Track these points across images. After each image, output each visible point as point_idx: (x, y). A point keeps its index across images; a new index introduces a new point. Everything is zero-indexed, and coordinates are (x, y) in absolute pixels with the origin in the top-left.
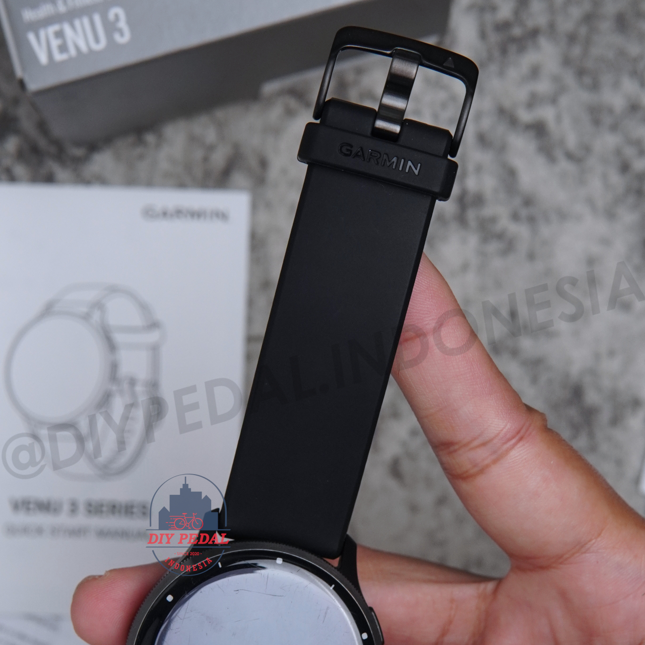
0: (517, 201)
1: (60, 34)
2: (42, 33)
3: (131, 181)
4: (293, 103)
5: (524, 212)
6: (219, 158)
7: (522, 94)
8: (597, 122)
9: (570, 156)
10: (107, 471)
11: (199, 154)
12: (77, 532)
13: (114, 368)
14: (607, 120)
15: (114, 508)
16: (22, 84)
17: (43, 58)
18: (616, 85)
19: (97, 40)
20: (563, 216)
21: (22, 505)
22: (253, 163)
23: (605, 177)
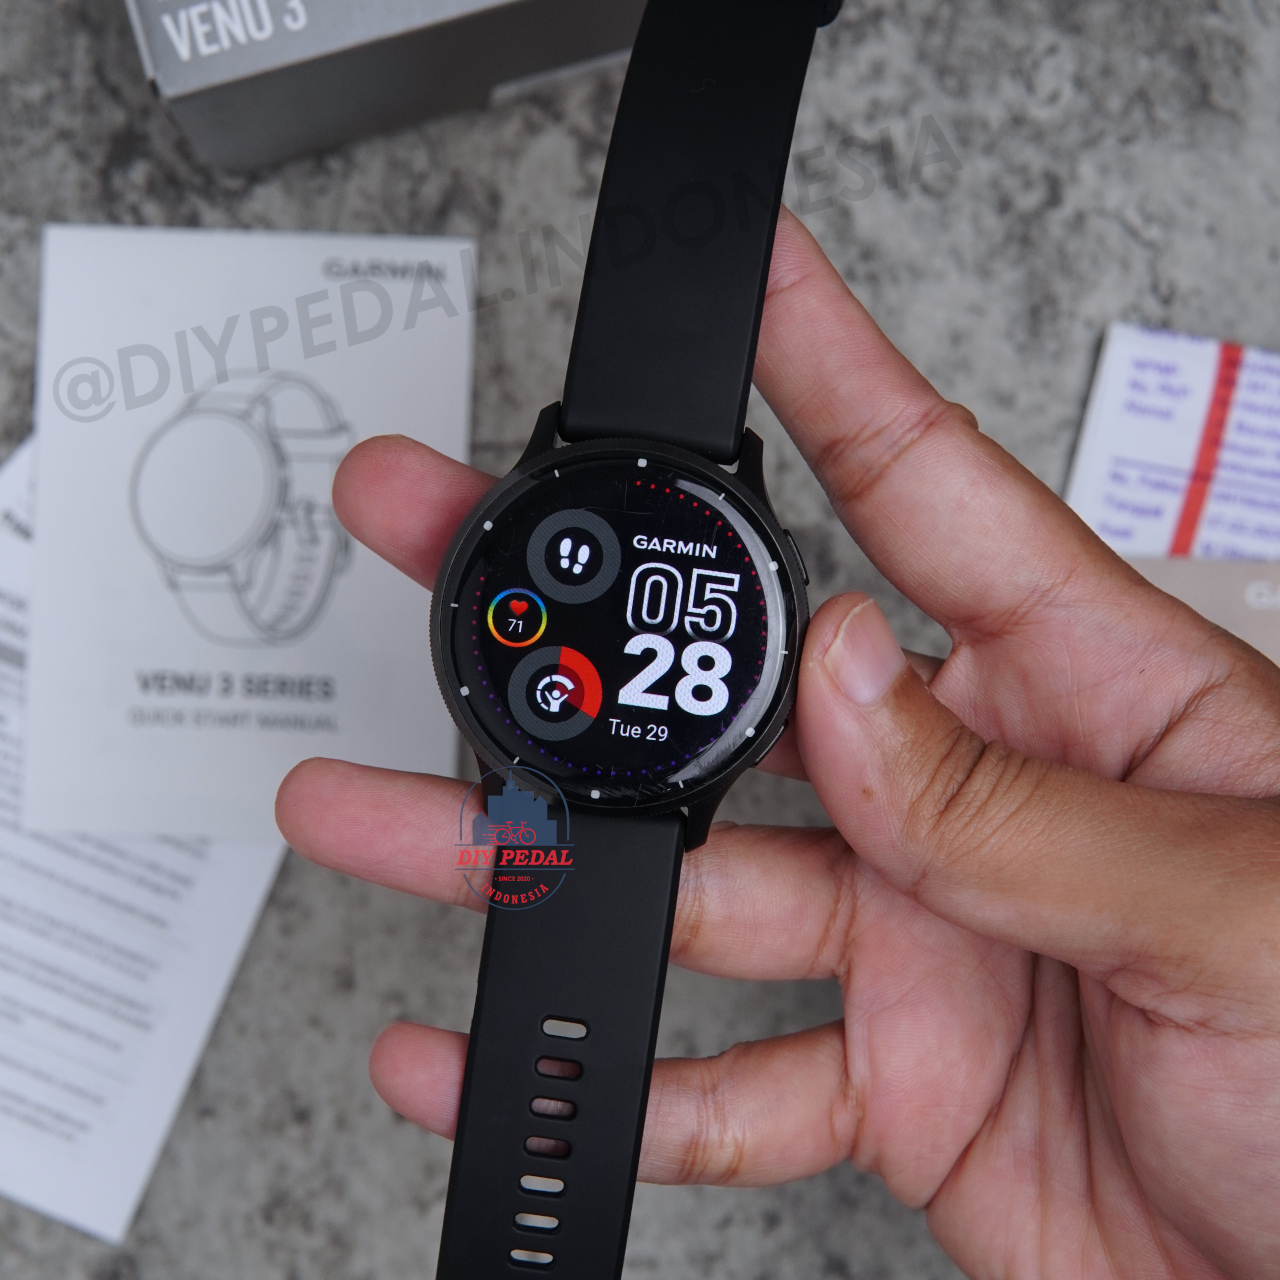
0: (853, 253)
1: (207, 18)
2: (182, 16)
3: (307, 224)
4: (536, 114)
5: (861, 269)
6: (432, 192)
7: (859, 102)
8: (964, 142)
9: (927, 190)
10: (274, 633)
11: (404, 187)
12: (232, 720)
13: (284, 486)
14: (980, 138)
15: (284, 686)
16: (154, 87)
17: (184, 52)
18: (992, 89)
19: (260, 26)
20: (917, 273)
21: (154, 682)
22: (480, 198)
23: (976, 219)
